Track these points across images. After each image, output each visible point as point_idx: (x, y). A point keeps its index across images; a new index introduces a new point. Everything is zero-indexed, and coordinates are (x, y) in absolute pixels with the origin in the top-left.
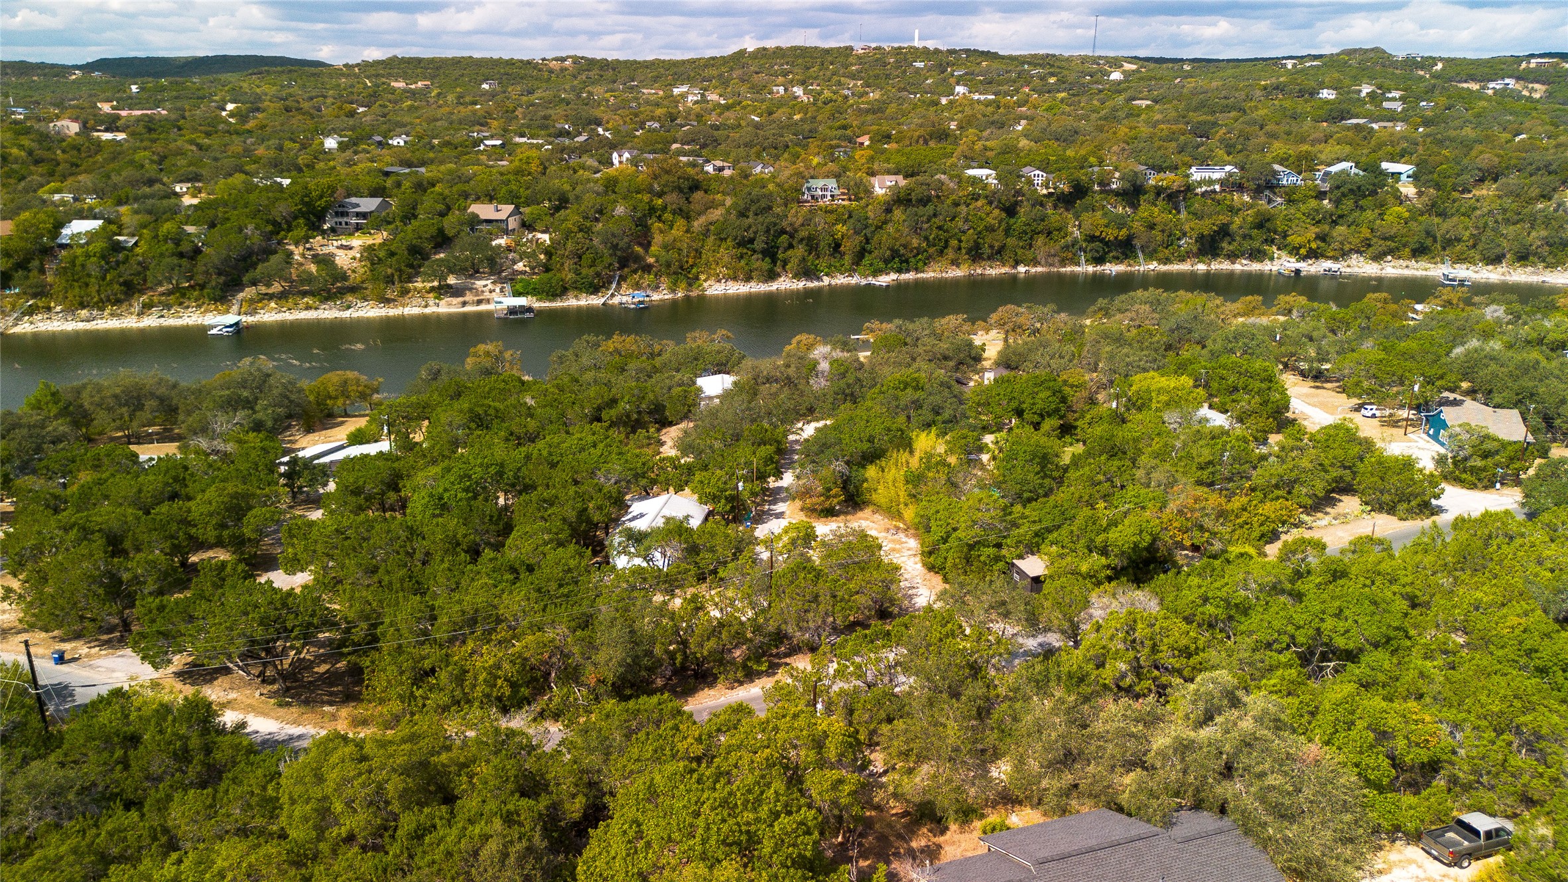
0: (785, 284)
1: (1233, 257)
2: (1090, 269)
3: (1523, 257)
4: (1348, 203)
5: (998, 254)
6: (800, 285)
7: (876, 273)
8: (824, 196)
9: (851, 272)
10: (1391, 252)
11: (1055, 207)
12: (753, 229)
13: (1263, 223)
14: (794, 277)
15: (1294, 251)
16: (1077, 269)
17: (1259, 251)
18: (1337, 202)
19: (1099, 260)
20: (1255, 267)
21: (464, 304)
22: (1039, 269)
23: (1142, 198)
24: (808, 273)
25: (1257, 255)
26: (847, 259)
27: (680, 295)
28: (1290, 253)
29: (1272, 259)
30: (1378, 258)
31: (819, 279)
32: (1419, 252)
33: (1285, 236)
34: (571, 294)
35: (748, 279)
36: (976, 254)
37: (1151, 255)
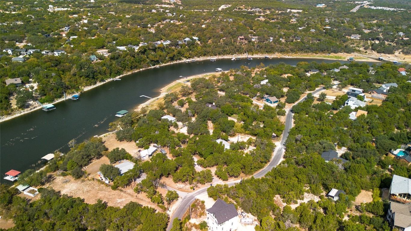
0: (99, 84)
1: (176, 60)
2: (153, 67)
3: (219, 54)
4: (191, 47)
5: (136, 67)
6: (102, 83)
7: (115, 77)
8: (94, 60)
9: (110, 78)
10: (201, 55)
11: (141, 54)
12: (89, 73)
13: (179, 53)
14: (100, 82)
15: (186, 57)
16: (151, 68)
17: (180, 58)
18: (189, 47)
19: (154, 65)
20: (180, 62)
21: (31, 109)
22: (144, 69)
23: (156, 50)
24: (102, 80)
25: (180, 59)
26: (108, 75)
27: (79, 93)
28: (185, 58)
29: (182, 59)
30: (199, 57)
31: (105, 81)
32: (205, 55)
33: (184, 55)
34: (56, 99)
35: (91, 85)
36: (132, 68)
37: (163, 62)
